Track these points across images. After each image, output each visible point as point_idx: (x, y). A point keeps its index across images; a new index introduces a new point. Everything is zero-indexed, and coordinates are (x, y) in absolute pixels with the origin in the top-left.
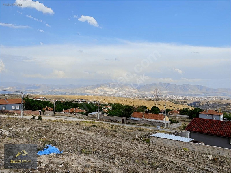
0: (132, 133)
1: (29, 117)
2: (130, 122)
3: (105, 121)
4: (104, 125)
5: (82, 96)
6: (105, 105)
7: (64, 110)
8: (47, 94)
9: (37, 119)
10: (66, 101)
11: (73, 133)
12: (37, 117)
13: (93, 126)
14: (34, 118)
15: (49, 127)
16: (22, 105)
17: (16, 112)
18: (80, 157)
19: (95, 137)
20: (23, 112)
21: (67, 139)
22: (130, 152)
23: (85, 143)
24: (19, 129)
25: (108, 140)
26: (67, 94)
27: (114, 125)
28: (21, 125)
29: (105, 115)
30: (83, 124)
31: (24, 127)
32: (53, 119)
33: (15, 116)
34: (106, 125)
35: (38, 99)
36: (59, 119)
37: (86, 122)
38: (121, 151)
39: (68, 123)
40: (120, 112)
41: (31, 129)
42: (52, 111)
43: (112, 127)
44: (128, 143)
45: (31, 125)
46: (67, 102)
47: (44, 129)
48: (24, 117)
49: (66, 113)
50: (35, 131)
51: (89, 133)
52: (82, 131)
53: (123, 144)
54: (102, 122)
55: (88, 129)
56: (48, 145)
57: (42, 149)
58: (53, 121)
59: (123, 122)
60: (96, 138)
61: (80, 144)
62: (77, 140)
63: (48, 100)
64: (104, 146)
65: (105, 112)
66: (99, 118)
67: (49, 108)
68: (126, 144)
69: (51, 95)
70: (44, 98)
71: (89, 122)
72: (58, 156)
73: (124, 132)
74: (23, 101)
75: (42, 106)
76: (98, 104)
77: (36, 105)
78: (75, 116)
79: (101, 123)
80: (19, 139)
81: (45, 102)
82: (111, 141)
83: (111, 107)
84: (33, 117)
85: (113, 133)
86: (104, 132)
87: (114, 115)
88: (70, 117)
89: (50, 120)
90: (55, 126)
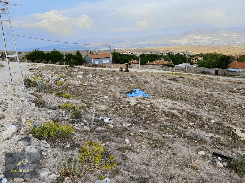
0: (228, 86)
1: (118, 69)
2: (226, 74)
3: (194, 73)
4: (194, 77)
5: (168, 47)
6: (193, 56)
7: (149, 62)
8: (131, 47)
9: (124, 71)
10: (150, 54)
11: (159, 83)
12: (124, 70)
13: (180, 77)
14: (121, 70)
15: (135, 77)
16: (111, 59)
17: (106, 65)
18: (165, 101)
19: (182, 87)
20: (112, 65)
21: (153, 87)
22: (224, 102)
23: (172, 92)
24: (110, 78)
25: (197, 90)
26: (151, 47)
27: (205, 77)
28: (112, 75)
29: (195, 66)
30: (169, 76)
31: (114, 77)
32: (139, 71)
33: (106, 69)
34: (195, 77)
35: (124, 53)
36: (144, 71)
37: (172, 73)
38: (213, 100)
39: (153, 75)
40: (214, 63)
41: (120, 79)
42: (137, 64)
43: (202, 78)
44: (222, 94)
45: (120, 76)
46: (152, 55)
47: (131, 79)
48: (114, 69)
49: (151, 65)
50: (124, 80)
51: (175, 83)
52: (169, 82)
53: (215, 94)
54: (190, 74)
55: (174, 80)
56: (135, 89)
57: (130, 92)
58: (139, 73)
59: (217, 73)
60: (184, 88)
61: (166, 92)
62: (163, 88)
63: (133, 54)
64: (193, 95)
65: (195, 64)
66: (187, 70)
67: (135, 61)
68: (219, 94)
69: (136, 48)
70: (129, 51)
71: (175, 74)
72: (145, 99)
73: (218, 85)
74: (111, 56)
75: (128, 59)
76: (185, 55)
77: (123, 58)
78: (161, 68)
79: (189, 75)
80: (111, 85)
81: (131, 55)
82: (201, 91)
83: (202, 58)
84: (120, 69)
85: (203, 84)
86: (192, 83)
87: (205, 67)
88: (155, 69)
89: (136, 72)
90: (141, 76)
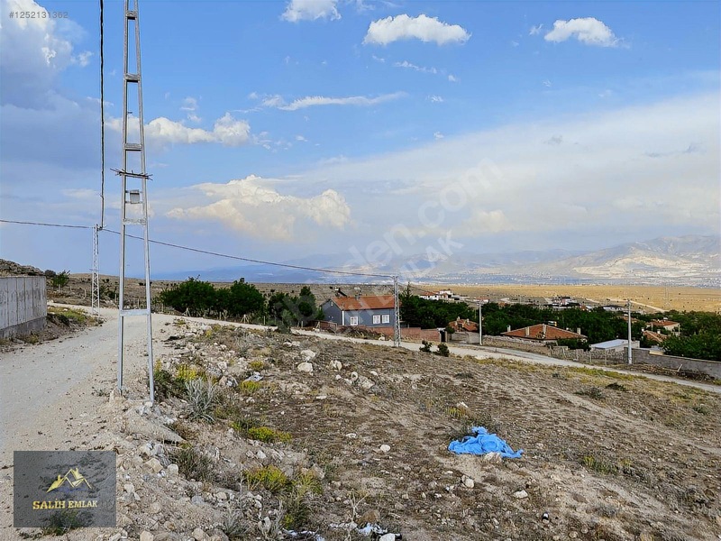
1: (415, 346)
3: (654, 373)
4: (655, 385)
5: (566, 287)
6: (647, 318)
7: (509, 328)
8: (456, 282)
9: (436, 353)
10: (513, 303)
11: (545, 403)
12: (434, 348)
13: (611, 386)
14: (426, 350)
15: (470, 376)
16: (397, 313)
17: (382, 331)
18: (576, 477)
19: (621, 423)
20: (399, 331)
21: (529, 418)
23: (590, 438)
24: (394, 375)
25: (675, 438)
26: (516, 283)
27: (694, 388)
28: (398, 366)
29: (655, 351)
30: (576, 377)
31: (405, 371)
32: (480, 355)
33: (380, 342)
34: (661, 386)
35: (433, 298)
36: (496, 356)
37: (584, 370)
39: (526, 372)
41: (423, 380)
42: (473, 331)
43: (683, 393)
45: (422, 369)
46: (517, 306)
47: (458, 382)
48: (403, 345)
49: (518, 340)
50: (435, 385)
51: (599, 408)
52: (577, 400)
54: (643, 375)
55: (594, 395)
56: (475, 429)
57: (459, 437)
58: (482, 362)
60: (628, 426)
61: (571, 438)
62: (561, 424)
63: (463, 299)
64: (662, 457)
65: (655, 343)
66: (630, 362)
67: (466, 323)
69: (469, 286)
70: (449, 293)
71: (595, 373)
72: (510, 465)
74: (397, 304)
75: (446, 316)
76: (622, 313)
77: (431, 312)
78: (545, 350)
79: (640, 378)
80: (398, 401)
81: (453, 305)
82: (687, 441)
83: (677, 325)
84: (423, 346)
85: (690, 415)
86: (654, 410)
87: (691, 355)
88: (529, 351)
89: (470, 357)
90: (489, 376)
